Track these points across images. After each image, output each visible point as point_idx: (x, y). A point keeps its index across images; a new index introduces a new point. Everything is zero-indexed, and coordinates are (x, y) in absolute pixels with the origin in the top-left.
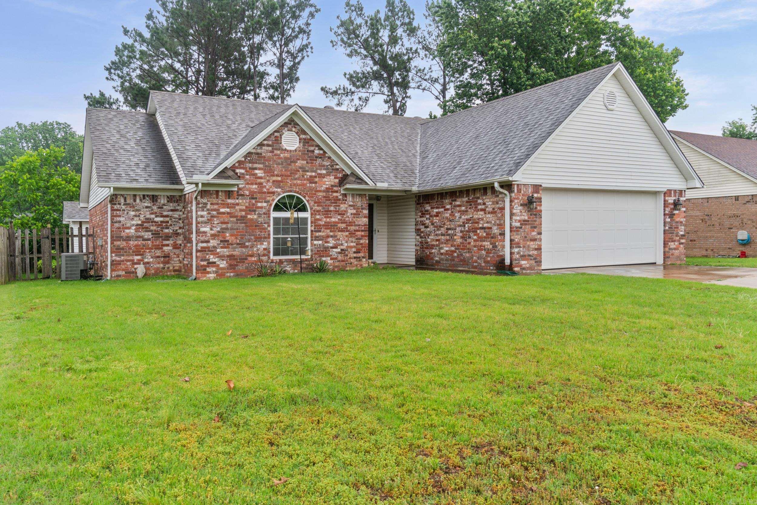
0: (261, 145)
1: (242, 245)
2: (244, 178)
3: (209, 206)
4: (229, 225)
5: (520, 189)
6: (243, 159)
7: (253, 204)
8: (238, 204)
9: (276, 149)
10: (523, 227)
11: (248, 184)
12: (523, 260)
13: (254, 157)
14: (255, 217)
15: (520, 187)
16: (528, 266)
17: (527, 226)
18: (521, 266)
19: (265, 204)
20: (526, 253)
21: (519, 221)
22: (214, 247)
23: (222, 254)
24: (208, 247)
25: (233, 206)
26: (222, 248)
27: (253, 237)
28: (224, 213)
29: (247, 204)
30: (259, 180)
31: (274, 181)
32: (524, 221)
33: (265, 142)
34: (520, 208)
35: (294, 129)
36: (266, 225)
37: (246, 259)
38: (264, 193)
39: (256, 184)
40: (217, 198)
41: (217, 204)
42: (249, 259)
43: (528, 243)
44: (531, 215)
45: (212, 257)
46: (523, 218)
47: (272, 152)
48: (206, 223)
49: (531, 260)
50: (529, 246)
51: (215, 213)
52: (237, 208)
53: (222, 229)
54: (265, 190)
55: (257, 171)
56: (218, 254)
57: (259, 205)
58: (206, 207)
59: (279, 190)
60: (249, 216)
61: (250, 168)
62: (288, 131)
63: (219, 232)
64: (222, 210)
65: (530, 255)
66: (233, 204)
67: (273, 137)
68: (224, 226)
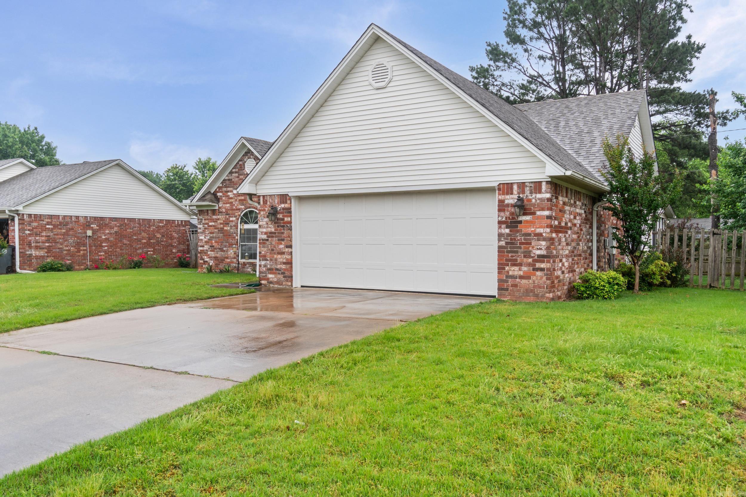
0: (231, 173)
1: (222, 250)
2: (222, 199)
3: (203, 221)
4: (214, 235)
5: (266, 201)
6: (221, 185)
7: (228, 219)
8: (218, 219)
9: (241, 175)
10: (270, 239)
11: (224, 203)
12: (271, 273)
13: (228, 182)
14: (229, 228)
15: (266, 198)
16: (275, 280)
17: (274, 239)
18: (268, 279)
19: (234, 219)
20: (273, 267)
21: (266, 233)
22: (207, 250)
23: (210, 255)
24: (203, 250)
25: (215, 221)
26: (211, 251)
27: (227, 244)
28: (211, 226)
29: (224, 219)
30: (231, 200)
31: (240, 200)
32: (271, 233)
33: (234, 170)
34: (266, 219)
35: (252, 157)
36: (235, 235)
37: (224, 260)
38: (234, 210)
39: (229, 203)
40: (208, 215)
41: (208, 219)
42: (226, 260)
43: (275, 256)
44: (278, 227)
45: (205, 257)
46: (269, 230)
47: (238, 177)
48: (202, 233)
49: (279, 274)
50: (276, 260)
51: (206, 226)
52: (219, 222)
53: (211, 237)
54: (234, 208)
55: (229, 194)
56: (209, 255)
57: (231, 219)
58: (202, 222)
59: (243, 207)
60: (225, 228)
61: (225, 192)
62: (248, 158)
63: (209, 239)
64: (210, 224)
65: (277, 269)
66: (216, 219)
67: (238, 165)
68: (211, 235)
